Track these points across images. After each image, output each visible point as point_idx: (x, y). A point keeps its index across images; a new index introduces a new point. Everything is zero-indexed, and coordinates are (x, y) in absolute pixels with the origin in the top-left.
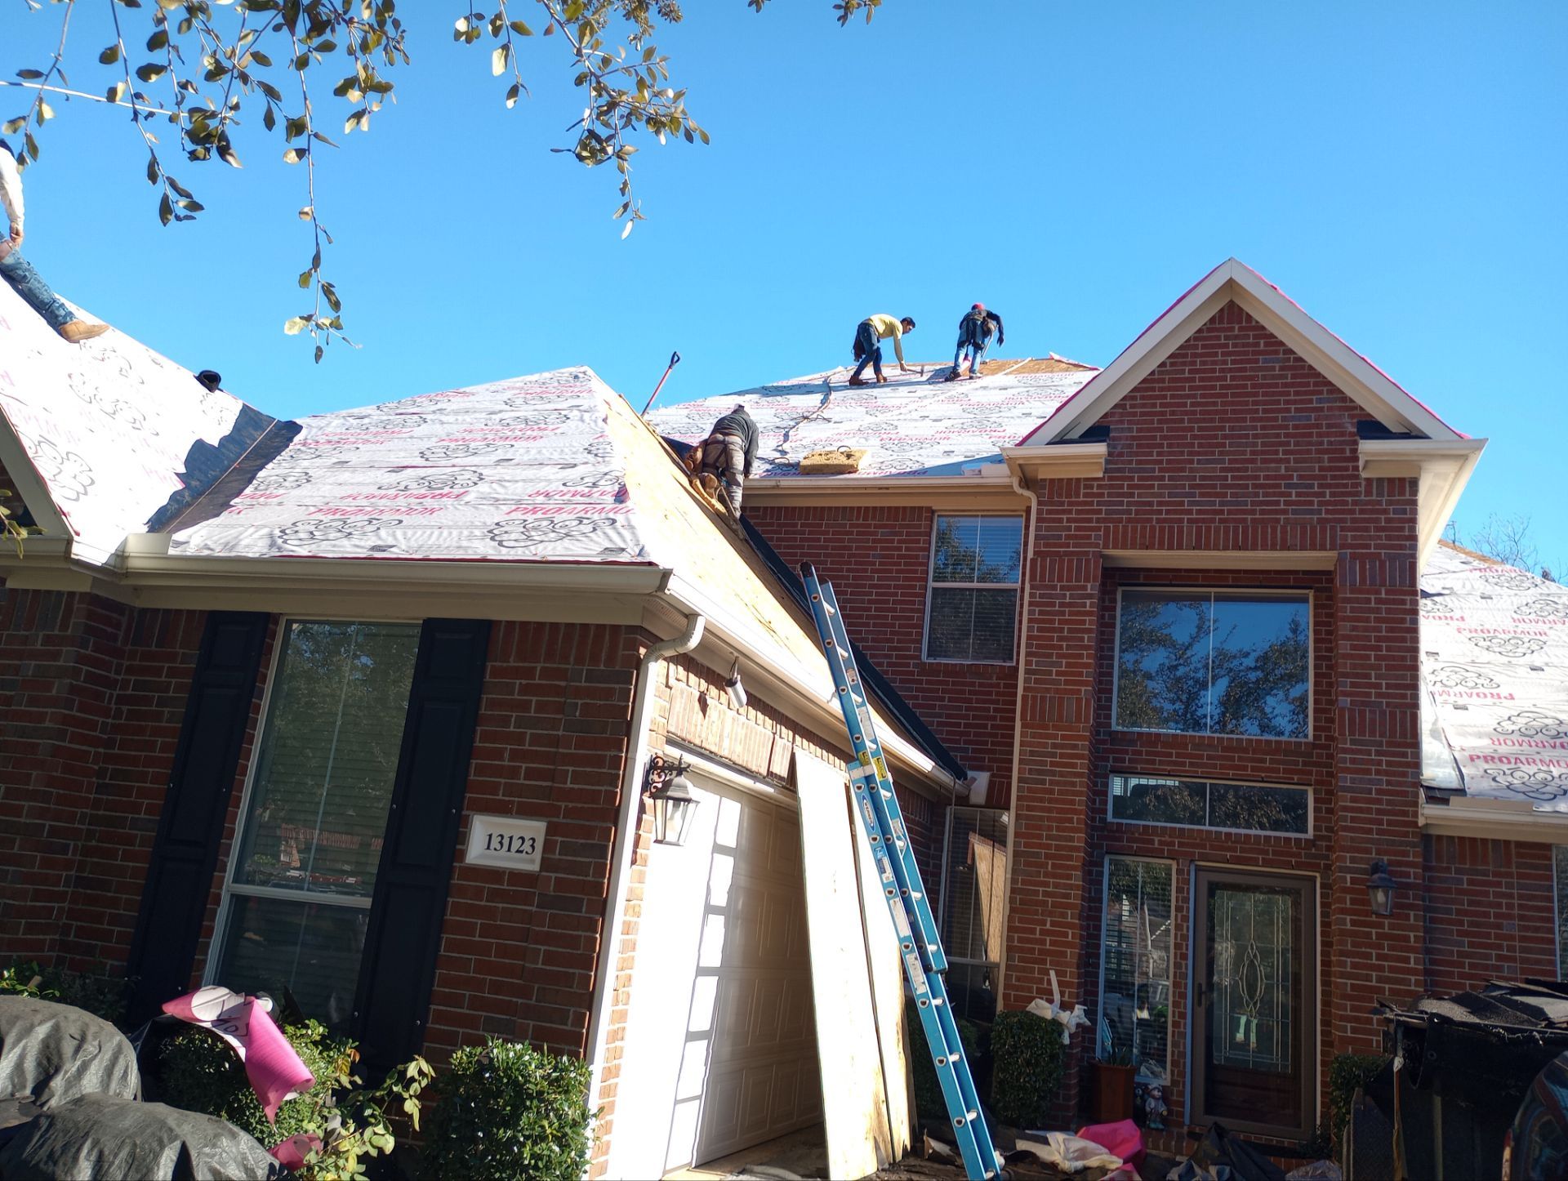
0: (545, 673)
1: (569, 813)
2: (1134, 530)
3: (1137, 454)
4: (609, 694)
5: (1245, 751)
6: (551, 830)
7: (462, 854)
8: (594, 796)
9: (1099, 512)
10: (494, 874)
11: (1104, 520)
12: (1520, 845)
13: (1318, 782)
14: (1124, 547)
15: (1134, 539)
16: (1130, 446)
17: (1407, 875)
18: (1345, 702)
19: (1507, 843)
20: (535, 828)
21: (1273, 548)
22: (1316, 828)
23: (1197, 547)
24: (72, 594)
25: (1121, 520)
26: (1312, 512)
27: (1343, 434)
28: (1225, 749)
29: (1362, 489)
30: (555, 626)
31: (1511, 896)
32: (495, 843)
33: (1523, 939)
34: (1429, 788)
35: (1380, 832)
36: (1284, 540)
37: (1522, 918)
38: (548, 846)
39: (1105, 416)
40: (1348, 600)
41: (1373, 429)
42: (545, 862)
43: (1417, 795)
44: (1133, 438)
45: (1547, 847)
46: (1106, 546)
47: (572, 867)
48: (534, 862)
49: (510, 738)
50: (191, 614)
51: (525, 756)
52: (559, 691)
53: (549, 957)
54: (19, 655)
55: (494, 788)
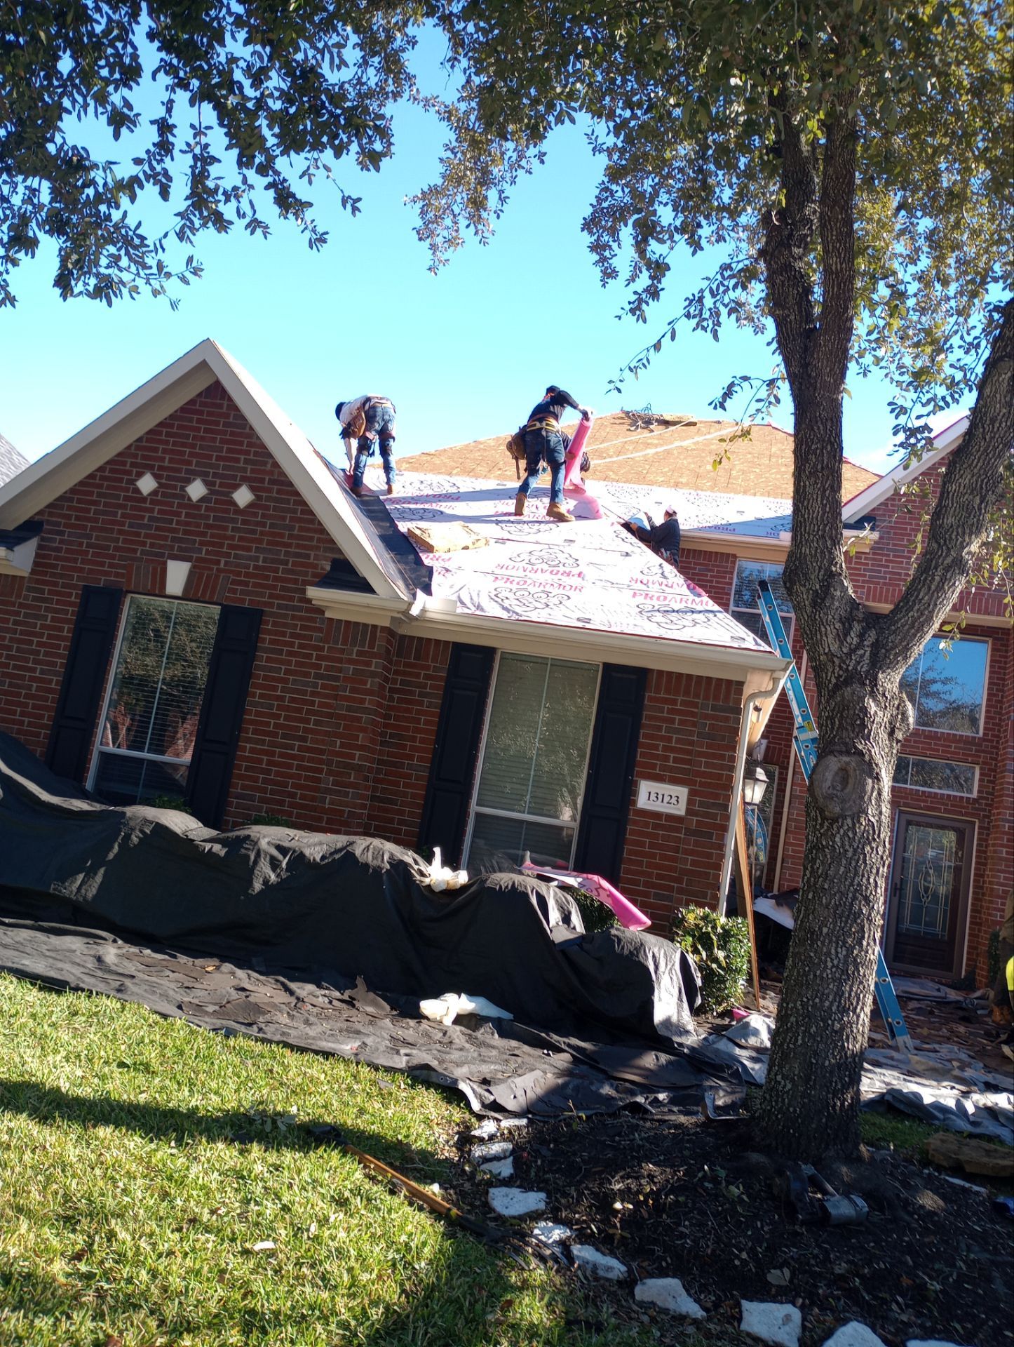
0: (684, 703)
1: (701, 784)
2: (888, 591)
3: (893, 539)
4: (727, 720)
5: (939, 739)
6: (692, 793)
7: (635, 802)
8: (720, 777)
9: (864, 576)
10: (657, 815)
11: (868, 582)
13: (984, 763)
14: (880, 601)
15: (887, 596)
16: (889, 533)
20: (682, 792)
21: (979, 612)
22: (979, 792)
24: (374, 627)
25: (878, 583)
26: (1006, 592)
28: (926, 737)
30: (689, 677)
32: (653, 797)
36: (986, 608)
38: (690, 802)
39: (874, 510)
42: (688, 810)
44: (892, 528)
46: (868, 599)
47: (706, 815)
48: (680, 810)
49: (663, 738)
50: (438, 642)
51: (672, 750)
52: (693, 714)
53: (694, 863)
54: (340, 660)
55: (653, 766)
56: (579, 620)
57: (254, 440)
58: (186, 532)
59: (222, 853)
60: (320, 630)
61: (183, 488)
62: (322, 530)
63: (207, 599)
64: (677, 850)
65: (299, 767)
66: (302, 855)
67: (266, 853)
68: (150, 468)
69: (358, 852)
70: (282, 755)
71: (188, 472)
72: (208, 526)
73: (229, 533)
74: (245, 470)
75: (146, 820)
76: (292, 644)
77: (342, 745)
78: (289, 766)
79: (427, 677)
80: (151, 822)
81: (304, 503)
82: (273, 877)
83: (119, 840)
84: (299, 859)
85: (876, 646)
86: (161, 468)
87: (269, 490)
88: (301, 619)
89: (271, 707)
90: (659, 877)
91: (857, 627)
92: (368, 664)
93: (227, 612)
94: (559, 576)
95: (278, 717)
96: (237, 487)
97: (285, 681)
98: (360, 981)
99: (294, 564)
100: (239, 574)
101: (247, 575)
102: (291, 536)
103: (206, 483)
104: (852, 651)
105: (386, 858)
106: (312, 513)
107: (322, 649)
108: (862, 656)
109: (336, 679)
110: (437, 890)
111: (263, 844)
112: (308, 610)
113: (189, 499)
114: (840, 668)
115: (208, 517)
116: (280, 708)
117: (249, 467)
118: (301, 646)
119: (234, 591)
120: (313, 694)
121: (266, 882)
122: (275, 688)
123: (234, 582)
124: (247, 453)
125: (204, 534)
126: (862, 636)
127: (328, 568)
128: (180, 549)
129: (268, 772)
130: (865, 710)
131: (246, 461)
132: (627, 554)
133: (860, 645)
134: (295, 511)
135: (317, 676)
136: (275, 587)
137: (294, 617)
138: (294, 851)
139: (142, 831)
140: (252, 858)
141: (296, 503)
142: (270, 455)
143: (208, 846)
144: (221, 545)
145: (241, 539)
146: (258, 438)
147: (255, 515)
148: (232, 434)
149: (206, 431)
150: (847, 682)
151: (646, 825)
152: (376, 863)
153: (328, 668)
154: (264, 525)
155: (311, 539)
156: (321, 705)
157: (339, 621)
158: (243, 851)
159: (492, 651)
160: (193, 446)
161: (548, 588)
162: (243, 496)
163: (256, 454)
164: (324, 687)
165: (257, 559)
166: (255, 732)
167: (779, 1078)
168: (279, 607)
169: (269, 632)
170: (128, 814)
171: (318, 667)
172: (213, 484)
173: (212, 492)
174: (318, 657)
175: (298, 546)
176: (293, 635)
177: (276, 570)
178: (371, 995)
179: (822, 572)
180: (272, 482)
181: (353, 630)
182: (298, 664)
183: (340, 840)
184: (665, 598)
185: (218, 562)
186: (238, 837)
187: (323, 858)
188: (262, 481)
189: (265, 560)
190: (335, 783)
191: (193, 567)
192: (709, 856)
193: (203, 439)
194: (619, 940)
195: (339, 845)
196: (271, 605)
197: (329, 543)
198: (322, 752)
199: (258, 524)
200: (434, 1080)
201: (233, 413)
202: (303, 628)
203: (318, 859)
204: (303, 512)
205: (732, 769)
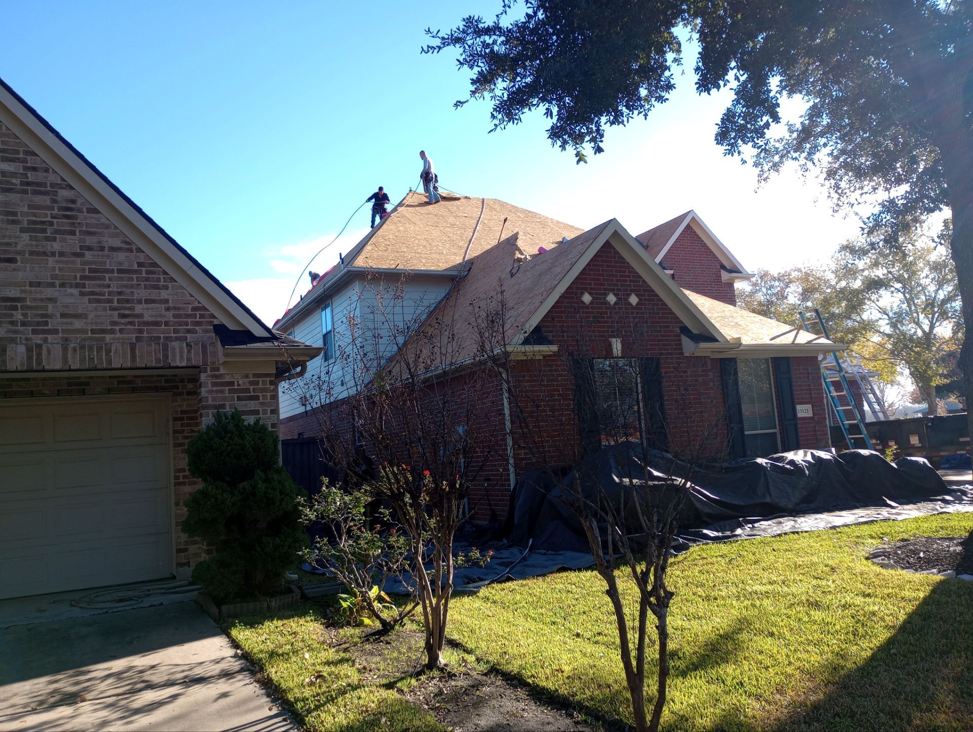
0: (802, 369)
4: (817, 373)
6: (813, 406)
7: (797, 415)
8: (820, 397)
20: (810, 407)
24: (705, 357)
27: (717, 269)
29: (723, 286)
30: (801, 357)
32: (802, 411)
38: (813, 410)
41: (727, 270)
47: (819, 414)
48: (811, 414)
51: (803, 390)
53: (820, 435)
54: (695, 376)
55: (799, 398)
58: (612, 322)
60: (684, 362)
61: (604, 299)
62: (672, 312)
63: (632, 356)
64: (813, 431)
65: (692, 431)
68: (586, 289)
70: (684, 427)
71: (605, 289)
72: (622, 317)
73: (632, 319)
74: (631, 286)
76: (674, 372)
78: (688, 432)
86: (591, 289)
87: (644, 295)
88: (674, 359)
92: (707, 375)
96: (629, 295)
97: (676, 390)
100: (642, 340)
101: (646, 340)
102: (659, 318)
103: (615, 295)
113: (609, 304)
115: (621, 313)
117: (633, 284)
119: (642, 350)
122: (673, 395)
123: (641, 345)
124: (629, 276)
125: (621, 322)
128: (613, 332)
131: (630, 281)
134: (658, 305)
136: (660, 345)
137: (671, 358)
141: (657, 300)
142: (640, 277)
144: (630, 327)
147: (641, 309)
148: (620, 267)
149: (607, 266)
151: (803, 423)
153: (691, 381)
154: (646, 313)
155: (668, 318)
156: (693, 399)
159: (734, 359)
160: (603, 275)
162: (634, 300)
163: (634, 276)
164: (692, 390)
165: (648, 332)
166: (671, 418)
168: (664, 354)
169: (663, 368)
171: (687, 381)
172: (619, 295)
173: (619, 299)
174: (687, 376)
175: (663, 322)
176: (673, 368)
177: (657, 336)
180: (644, 291)
188: (640, 291)
189: (652, 332)
190: (709, 435)
191: (623, 340)
193: (607, 271)
196: (661, 354)
197: (676, 319)
198: (700, 421)
199: (643, 313)
202: (677, 363)
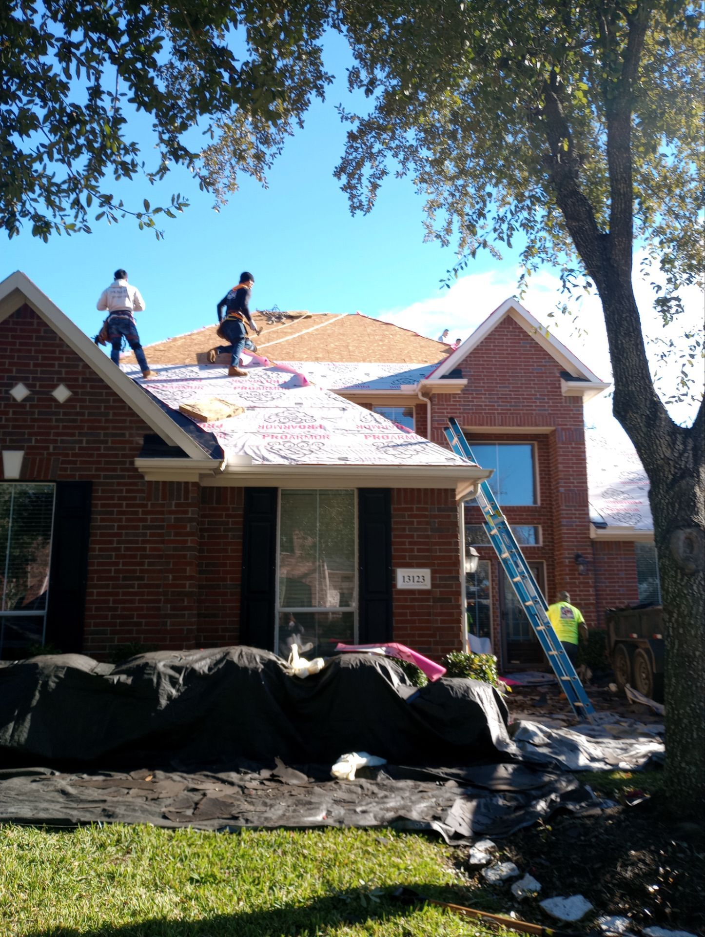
0: (418, 509)
1: (439, 565)
2: (475, 417)
3: (474, 383)
4: (449, 516)
7: (395, 585)
8: (450, 557)
9: (460, 409)
10: (411, 592)
11: (462, 413)
12: (624, 542)
13: (544, 523)
15: (475, 421)
16: (471, 379)
17: (587, 558)
18: (562, 490)
19: (619, 542)
20: (426, 572)
21: (532, 426)
22: (544, 542)
23: (502, 425)
24: (187, 483)
25: (469, 413)
26: (545, 410)
27: (555, 377)
29: (563, 401)
30: (419, 490)
31: (621, 562)
32: (407, 579)
33: (627, 578)
34: (594, 523)
35: (578, 542)
36: (535, 422)
37: (626, 570)
38: (433, 579)
39: (459, 366)
40: (561, 448)
41: (567, 376)
42: (433, 585)
43: (589, 526)
44: (473, 375)
45: (632, 542)
47: (445, 586)
48: (427, 585)
49: (407, 536)
50: (233, 488)
51: (416, 543)
52: (425, 516)
53: (443, 621)
54: (162, 513)
55: (404, 557)
56: (339, 459)
57: (65, 348)
58: (14, 427)
59: (129, 681)
60: (142, 491)
61: (7, 392)
62: (134, 414)
63: (42, 478)
64: (429, 614)
65: (141, 601)
66: (193, 671)
67: (165, 675)
69: (235, 659)
70: (124, 594)
71: (10, 378)
72: (34, 420)
73: (54, 423)
74: (60, 373)
75: (58, 668)
76: (120, 506)
77: (174, 578)
78: (132, 602)
79: (228, 516)
80: (63, 668)
81: (115, 394)
82: (174, 692)
83: (39, 687)
84: (192, 675)
85: (695, 449)
87: (84, 387)
88: (125, 484)
89: (110, 557)
90: (421, 636)
91: (679, 437)
92: (186, 512)
93: (61, 486)
94: (307, 429)
95: (117, 564)
96: (55, 387)
97: (119, 535)
98: (278, 761)
99: (113, 442)
100: (67, 455)
101: (74, 455)
102: (107, 421)
103: (28, 386)
104: (681, 455)
105: (258, 659)
106: (122, 401)
107: (145, 506)
108: (688, 457)
109: (162, 527)
110: (303, 677)
111: (161, 666)
112: (130, 477)
113: (14, 400)
114: (675, 467)
115: (33, 413)
116: (117, 557)
117: (63, 370)
118: (128, 506)
119: (65, 469)
120: (144, 542)
121: (169, 697)
122: (111, 542)
123: (63, 462)
125: (32, 427)
126: (684, 444)
127: (142, 442)
128: (12, 441)
129: (116, 609)
130: (695, 495)
131: (60, 366)
132: (344, 409)
133: (685, 450)
134: (108, 401)
135: (145, 528)
136: (99, 462)
137: (119, 484)
138: (187, 668)
139: (57, 677)
140: (155, 680)
141: (107, 394)
142: (81, 360)
143: (116, 679)
144: (48, 434)
145: (65, 427)
146: (68, 346)
147: (74, 407)
148: (45, 345)
149: (21, 344)
150: (682, 477)
151: (406, 600)
152: (252, 665)
153: (153, 520)
154: (83, 414)
155: (124, 421)
156: (152, 549)
157: (157, 482)
158: (146, 676)
159: (275, 490)
160: (12, 357)
161: (304, 439)
162: (61, 394)
163: (68, 359)
164: (152, 535)
165: (81, 442)
166: (99, 579)
167: (683, 765)
168: (106, 477)
169: (100, 498)
170: (40, 665)
171: (145, 520)
172: (34, 386)
173: (34, 392)
174: (144, 513)
175: (114, 428)
176: (120, 498)
177: (99, 449)
178: (290, 770)
179: (648, 402)
181: (171, 489)
182: (128, 520)
183: (217, 653)
184: (388, 437)
185: (47, 448)
186: (138, 666)
187: (210, 669)
188: (75, 380)
189: (88, 442)
190: (173, 609)
191: (26, 454)
192: (451, 614)
193: (19, 351)
194: (452, 688)
195: (218, 657)
196: (98, 477)
197: (140, 423)
198: (158, 586)
199: (77, 414)
200: (411, 827)
201: (43, 329)
202: (128, 491)
203: (206, 670)
204: (114, 401)
205: (457, 550)
